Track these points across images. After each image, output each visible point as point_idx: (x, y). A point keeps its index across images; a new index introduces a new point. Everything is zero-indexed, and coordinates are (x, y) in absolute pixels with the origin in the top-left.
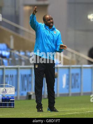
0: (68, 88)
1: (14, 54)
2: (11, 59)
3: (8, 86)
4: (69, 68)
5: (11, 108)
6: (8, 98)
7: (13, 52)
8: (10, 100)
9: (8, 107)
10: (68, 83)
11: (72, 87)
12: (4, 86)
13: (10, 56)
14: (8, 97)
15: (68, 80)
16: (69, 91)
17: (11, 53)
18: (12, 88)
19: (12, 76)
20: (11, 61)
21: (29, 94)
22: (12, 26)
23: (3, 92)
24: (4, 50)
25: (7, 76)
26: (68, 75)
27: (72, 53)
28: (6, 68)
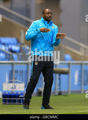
0: (80, 85)
1: (24, 48)
2: (21, 54)
3: (17, 82)
4: (81, 64)
5: (20, 105)
6: (17, 94)
7: (23, 46)
8: (20, 96)
9: (17, 104)
10: (80, 80)
11: (85, 84)
12: (14, 82)
13: (20, 51)
14: (17, 93)
15: (80, 76)
16: (81, 88)
17: (21, 47)
18: (21, 84)
19: (21, 71)
20: (22, 56)
21: (39, 91)
22: (22, 19)
23: (12, 88)
24: (14, 44)
25: (17, 72)
26: (80, 72)
27: (85, 49)
28: (16, 63)
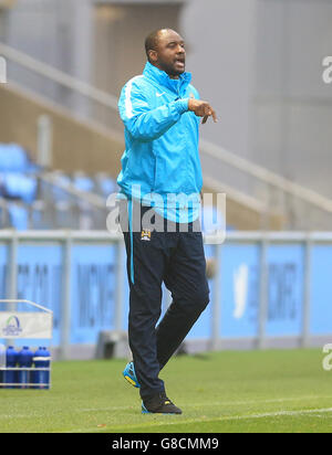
0: (254, 319)
1: (51, 186)
2: (39, 205)
3: (25, 308)
4: (259, 243)
5: (37, 391)
6: (25, 352)
7: (47, 178)
8: (36, 359)
9: (26, 387)
10: (253, 302)
11: (271, 316)
12: (13, 307)
13: (38, 193)
14: (26, 348)
15: (255, 287)
16: (259, 330)
17: (39, 182)
18: (41, 315)
19: (41, 269)
20: (42, 212)
22: (44, 78)
23: (9, 329)
24: (13, 170)
25: (23, 270)
26: (256, 270)
27: (272, 187)
28: (22, 240)
